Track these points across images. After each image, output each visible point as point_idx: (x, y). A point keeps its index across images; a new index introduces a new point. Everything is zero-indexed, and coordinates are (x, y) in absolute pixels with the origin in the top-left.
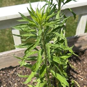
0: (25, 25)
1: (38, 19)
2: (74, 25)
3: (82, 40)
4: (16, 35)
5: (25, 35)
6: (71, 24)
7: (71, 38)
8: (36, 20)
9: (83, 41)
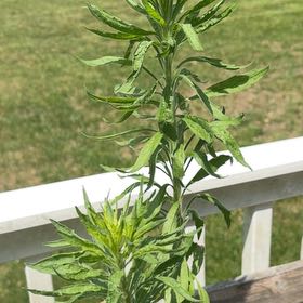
0: (70, 256)
1: (108, 237)
2: (238, 237)
3: (263, 293)
4: (39, 292)
5: (68, 291)
6: (226, 234)
7: (227, 286)
8: (104, 241)
9: (267, 296)
